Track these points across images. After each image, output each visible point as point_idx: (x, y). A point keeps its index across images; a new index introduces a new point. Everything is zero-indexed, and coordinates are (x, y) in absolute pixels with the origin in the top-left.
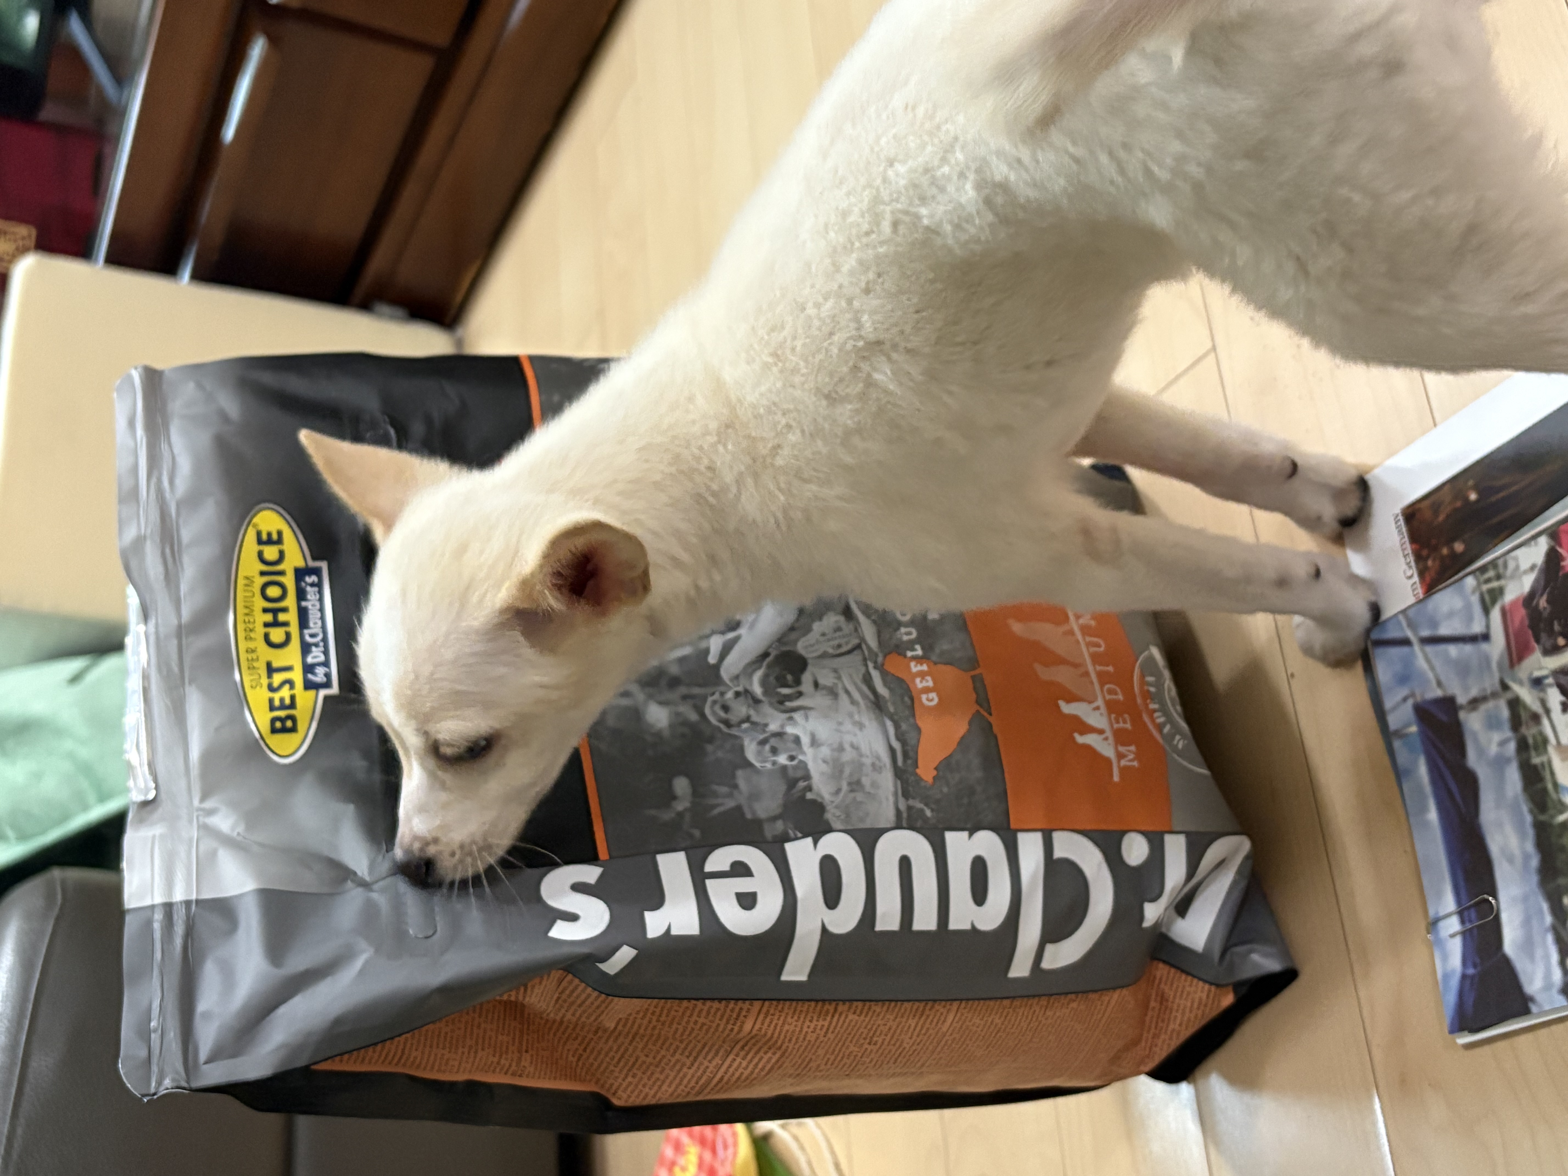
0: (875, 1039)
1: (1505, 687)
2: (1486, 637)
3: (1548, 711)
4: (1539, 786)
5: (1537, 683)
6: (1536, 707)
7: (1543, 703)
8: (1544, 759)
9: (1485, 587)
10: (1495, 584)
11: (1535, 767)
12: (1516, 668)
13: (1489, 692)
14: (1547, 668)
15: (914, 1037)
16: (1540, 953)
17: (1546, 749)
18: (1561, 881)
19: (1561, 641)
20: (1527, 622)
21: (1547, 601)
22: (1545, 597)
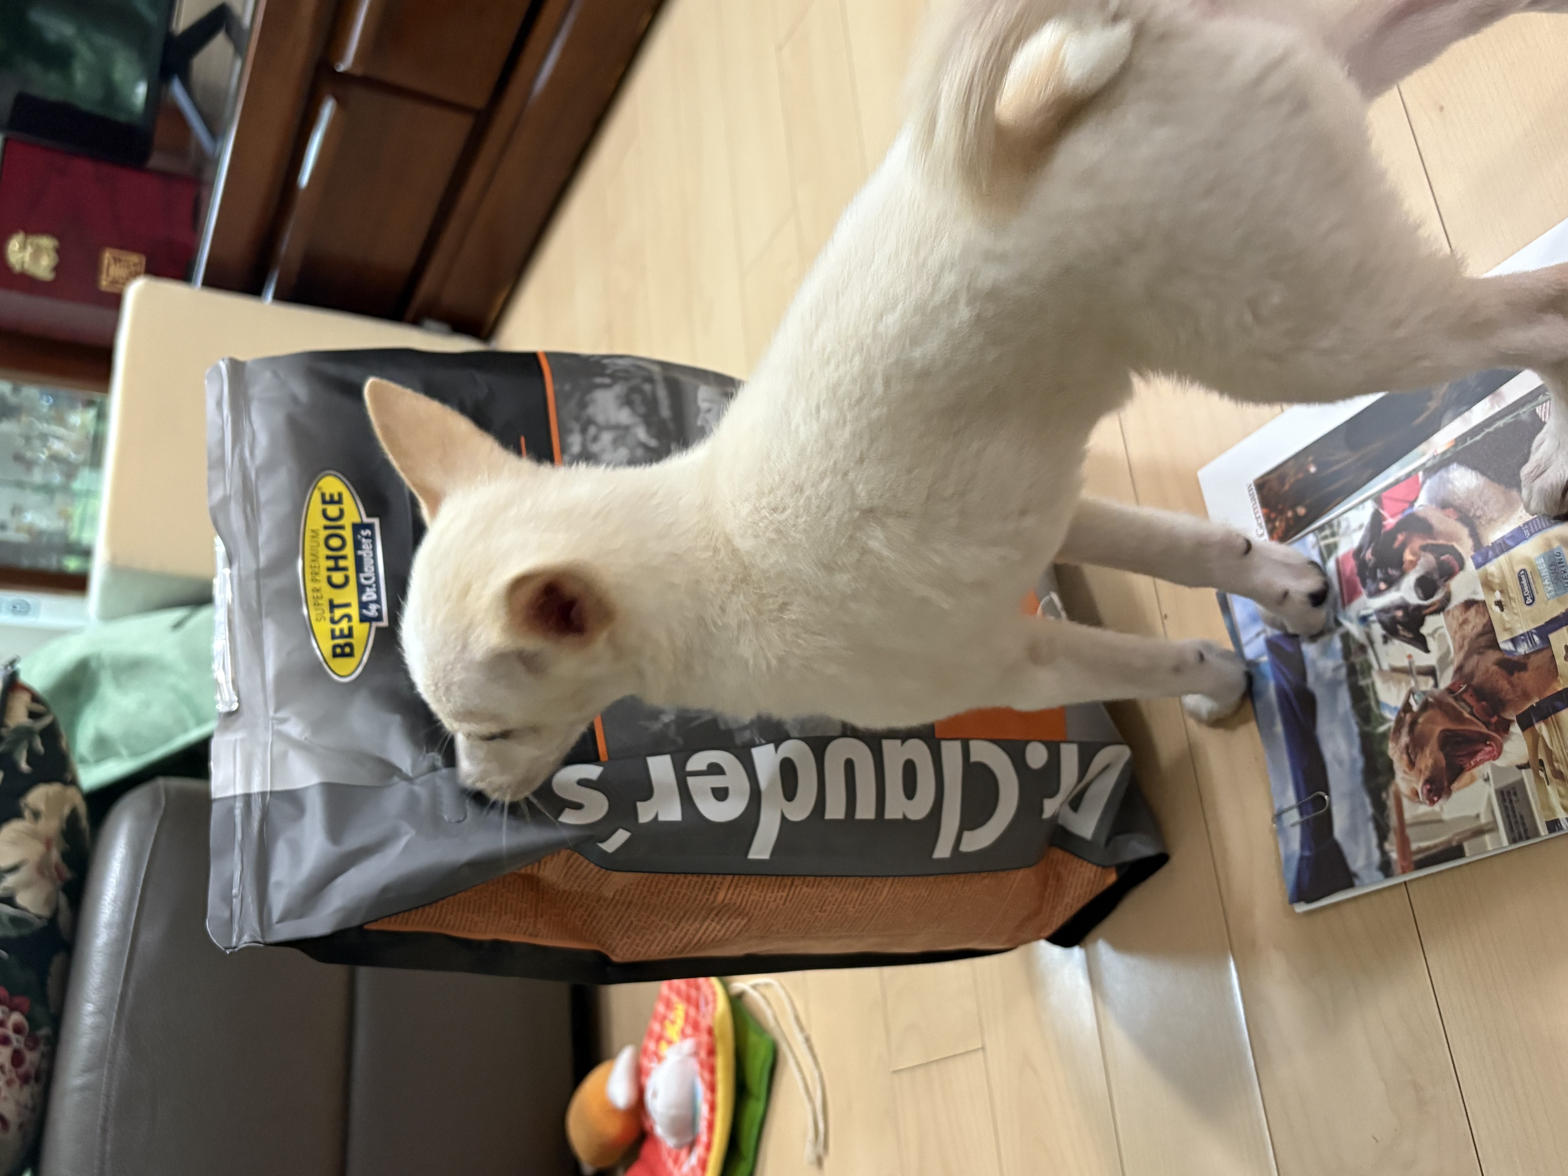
1: (1337, 623)
3: (1372, 643)
4: (1364, 703)
5: (1364, 620)
6: (1363, 640)
7: (1369, 636)
8: (1368, 681)
9: (1323, 543)
10: (1331, 540)
11: (1362, 689)
12: (1347, 608)
14: (1371, 608)
15: (857, 906)
16: (1362, 838)
17: (1370, 675)
18: (1381, 780)
19: (1383, 586)
20: (1355, 571)
21: (1373, 554)
22: (1370, 551)
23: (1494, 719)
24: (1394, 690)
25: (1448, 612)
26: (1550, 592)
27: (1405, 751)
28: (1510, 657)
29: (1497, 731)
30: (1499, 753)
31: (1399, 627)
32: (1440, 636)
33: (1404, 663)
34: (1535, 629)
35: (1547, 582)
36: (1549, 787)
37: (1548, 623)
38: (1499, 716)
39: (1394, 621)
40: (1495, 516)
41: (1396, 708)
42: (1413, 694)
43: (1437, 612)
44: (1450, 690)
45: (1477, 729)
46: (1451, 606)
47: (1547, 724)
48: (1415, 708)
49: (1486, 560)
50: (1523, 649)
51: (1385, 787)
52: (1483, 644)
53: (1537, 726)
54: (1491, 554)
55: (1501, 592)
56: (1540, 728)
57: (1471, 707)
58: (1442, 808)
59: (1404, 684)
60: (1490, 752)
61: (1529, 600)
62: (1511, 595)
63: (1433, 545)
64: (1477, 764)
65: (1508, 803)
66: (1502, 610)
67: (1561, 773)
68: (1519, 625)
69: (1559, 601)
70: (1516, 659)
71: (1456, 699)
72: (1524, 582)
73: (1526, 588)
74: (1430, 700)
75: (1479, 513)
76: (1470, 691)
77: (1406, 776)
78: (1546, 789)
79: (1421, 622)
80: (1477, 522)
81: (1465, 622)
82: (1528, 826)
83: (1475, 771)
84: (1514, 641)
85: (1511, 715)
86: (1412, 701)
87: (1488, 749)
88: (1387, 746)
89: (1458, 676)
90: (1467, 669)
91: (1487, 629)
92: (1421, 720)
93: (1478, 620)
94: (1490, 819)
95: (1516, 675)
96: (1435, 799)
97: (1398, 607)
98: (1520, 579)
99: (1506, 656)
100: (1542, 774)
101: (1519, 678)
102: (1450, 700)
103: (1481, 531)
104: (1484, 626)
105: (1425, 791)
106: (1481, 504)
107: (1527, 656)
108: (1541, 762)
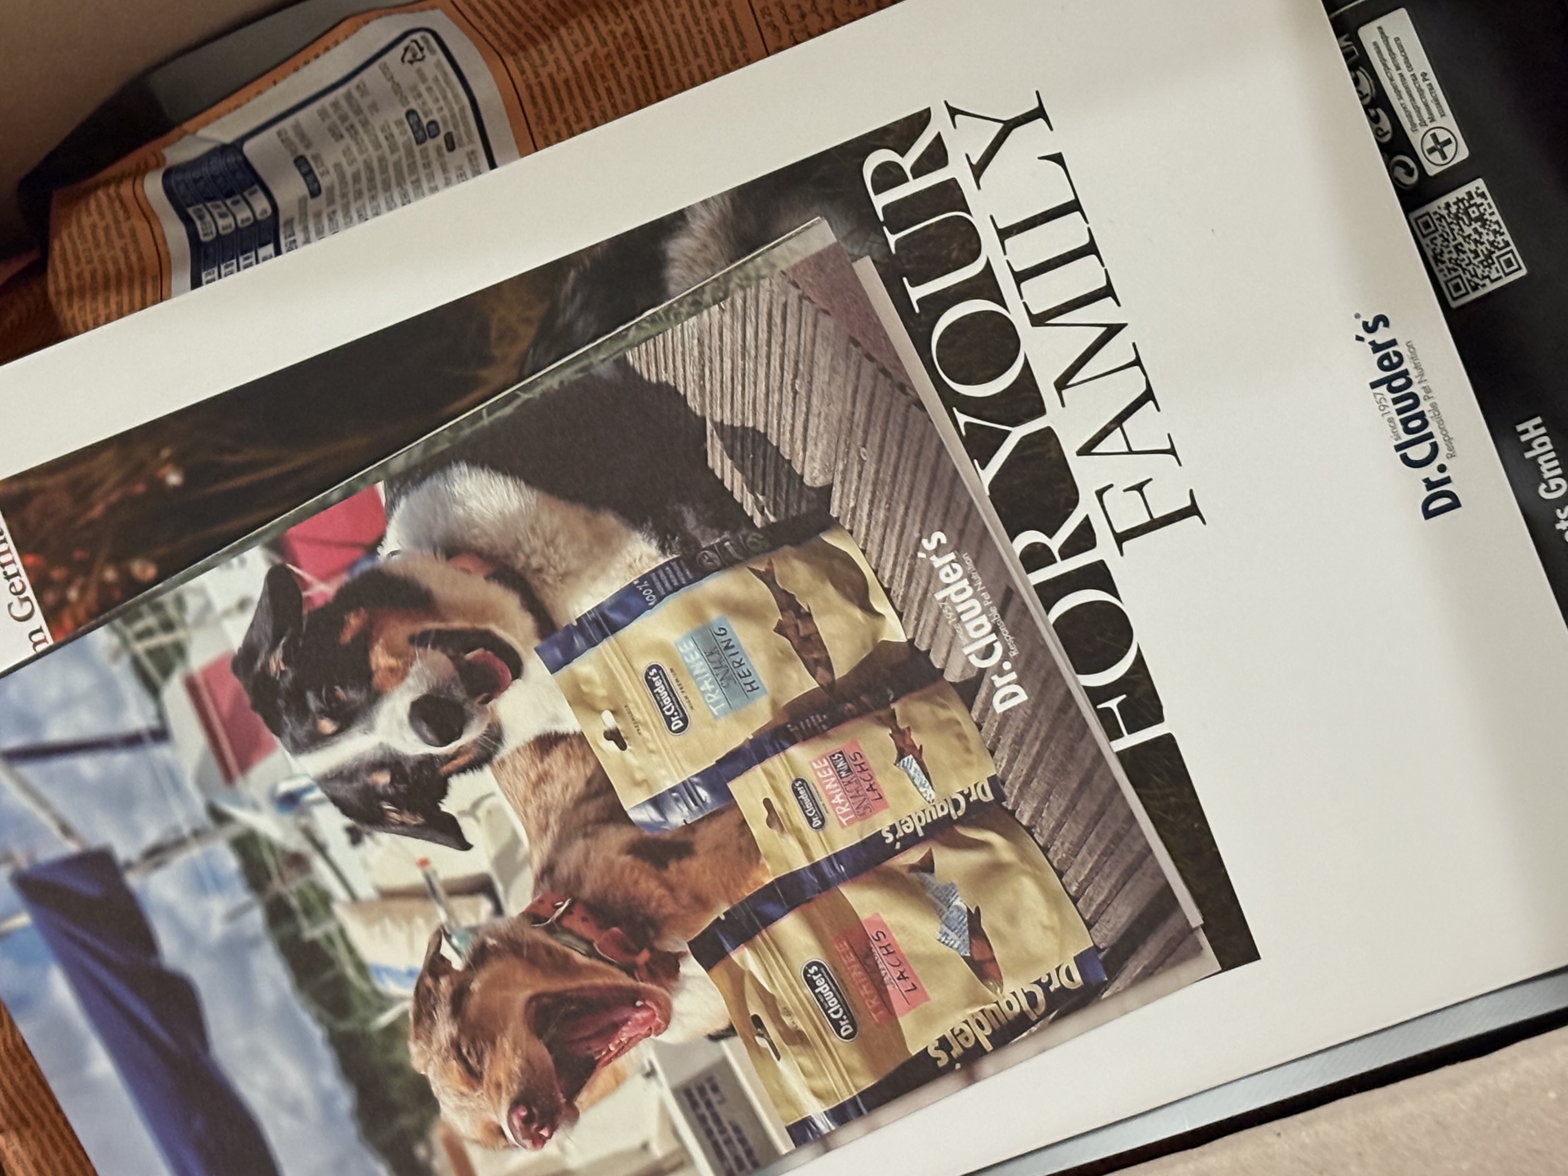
1: (219, 817)
2: (161, 735)
3: (321, 848)
4: (329, 975)
5: (290, 801)
6: (294, 842)
7: (310, 835)
8: (330, 927)
9: (140, 647)
10: (163, 639)
11: (314, 944)
12: (240, 782)
13: (186, 830)
14: (306, 775)
17: (329, 912)
18: (406, 1121)
19: (327, 726)
20: (247, 699)
21: (286, 660)
22: (279, 653)
23: (644, 956)
24: (399, 936)
25: (502, 762)
26: (715, 704)
27: (453, 1053)
28: (656, 834)
29: (653, 977)
30: (667, 1021)
31: (387, 806)
32: (489, 812)
33: (416, 877)
34: (697, 775)
35: (707, 686)
36: (781, 1065)
37: (719, 762)
38: (652, 950)
39: (371, 794)
40: (574, 564)
41: (410, 973)
42: (448, 938)
43: (476, 764)
44: (533, 916)
45: (608, 981)
46: (505, 751)
47: (755, 949)
48: (457, 964)
49: (570, 655)
50: (679, 816)
51: (421, 1133)
52: (591, 816)
53: (735, 956)
54: (578, 641)
55: (614, 712)
56: (743, 961)
57: (589, 943)
58: (562, 1149)
59: (420, 921)
60: (646, 1022)
61: (677, 723)
62: (637, 716)
63: (439, 632)
64: (622, 1049)
65: (703, 1110)
66: (623, 746)
67: (800, 1033)
68: (663, 772)
69: (739, 720)
70: (668, 836)
71: (550, 930)
72: (661, 689)
73: (667, 701)
74: (491, 942)
75: (535, 562)
76: (578, 911)
77: (466, 1103)
78: (776, 1069)
79: (443, 791)
80: (535, 582)
81: (543, 778)
82: (751, 1142)
83: (621, 1062)
84: (657, 803)
85: (678, 943)
86: (446, 951)
87: (638, 1015)
88: (407, 1051)
89: (546, 886)
90: (564, 870)
91: (595, 786)
92: (475, 986)
93: (572, 772)
94: (674, 1145)
95: (673, 866)
96: (545, 1133)
97: (377, 766)
98: (652, 686)
99: (647, 833)
100: (762, 1042)
101: (681, 871)
102: (538, 935)
103: (549, 597)
104: (589, 782)
105: (516, 1123)
106: (538, 543)
107: (690, 828)
108: (757, 1020)
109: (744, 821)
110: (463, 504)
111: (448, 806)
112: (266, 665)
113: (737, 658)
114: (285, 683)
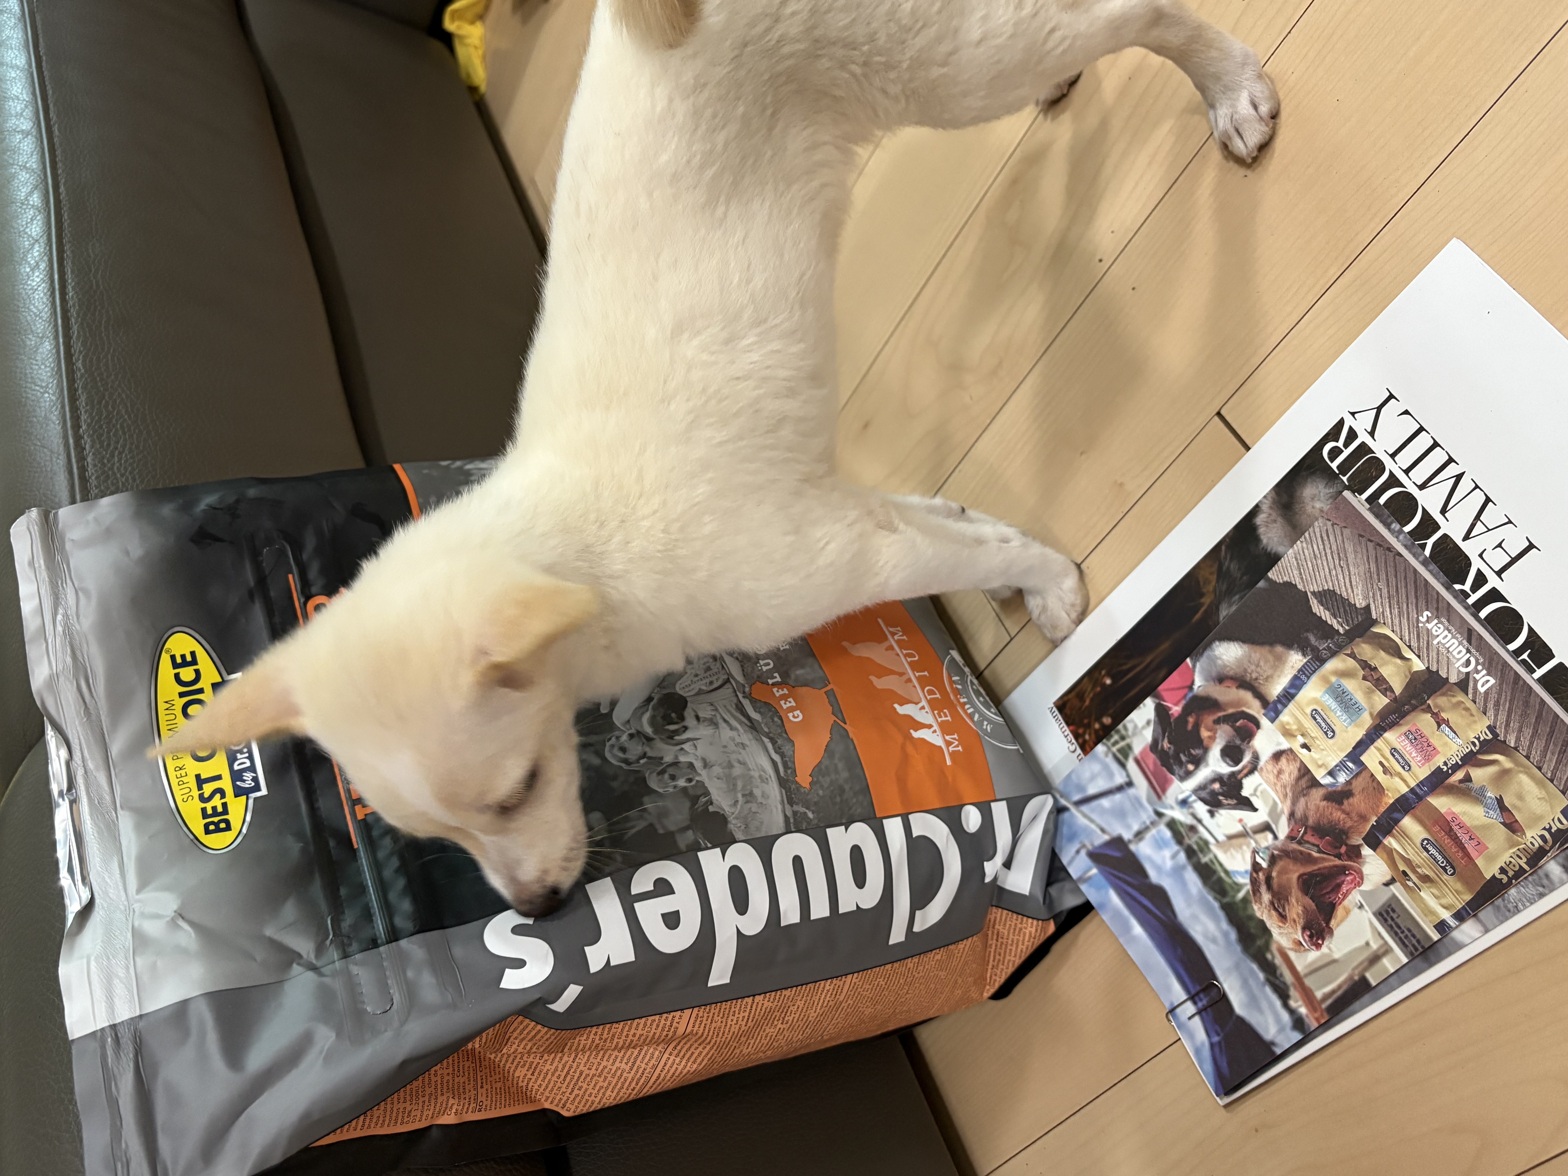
0: (786, 1019)
1: (1159, 815)
2: (1130, 783)
3: (1200, 821)
4: (1215, 878)
5: (1184, 803)
6: (1189, 821)
7: (1194, 816)
8: (1211, 856)
10: (1122, 744)
11: (1206, 865)
12: (1163, 798)
13: (1148, 822)
14: (1188, 790)
16: (1264, 1005)
17: (1209, 850)
18: (1260, 942)
19: (1191, 767)
20: (1158, 763)
21: (1170, 742)
22: (1166, 740)
23: (1343, 849)
24: (1239, 856)
25: (1262, 768)
27: (1272, 908)
28: (1334, 789)
29: (1350, 858)
30: (1362, 878)
31: (1221, 798)
32: (1261, 792)
33: (1239, 828)
34: (1346, 757)
35: (1339, 713)
36: (1422, 894)
37: (1354, 748)
38: (1346, 845)
39: (1214, 794)
40: (1269, 672)
41: (1246, 872)
42: (1258, 853)
43: (1251, 772)
44: (1291, 838)
45: (1331, 864)
46: (1262, 763)
47: (1394, 837)
48: (1264, 865)
49: (1277, 713)
50: (1342, 778)
51: (1267, 946)
52: (1304, 786)
53: (1386, 842)
54: (1279, 706)
55: (1302, 735)
56: (1390, 843)
57: (1318, 846)
58: (1330, 949)
59: (1245, 848)
60: (1352, 881)
61: (1330, 734)
62: (1313, 735)
64: (1345, 896)
65: (1390, 921)
66: (1309, 750)
67: (1427, 876)
68: (1330, 758)
69: (1357, 726)
70: (1339, 789)
71: (1299, 843)
72: (1319, 720)
73: (1323, 725)
74: (1276, 852)
75: (1254, 675)
76: (1310, 832)
77: (1282, 931)
78: (1420, 896)
79: (1240, 786)
80: (1256, 685)
81: (1280, 772)
82: (1418, 936)
83: (1346, 902)
84: (1331, 773)
85: (1357, 840)
86: (1259, 860)
87: (1349, 878)
88: (1253, 910)
89: (1293, 822)
90: (1299, 814)
91: (1302, 771)
92: (1274, 874)
93: (1291, 767)
94: (1381, 942)
95: (1346, 802)
96: (1320, 942)
97: (1213, 781)
98: (1315, 719)
99: (1330, 789)
100: (1410, 884)
101: (1350, 805)
102: (1294, 846)
103: (1263, 690)
104: (1299, 770)
105: (1307, 938)
106: (1253, 667)
107: (1348, 783)
108: (1404, 873)
109: (1372, 775)
110: (1220, 658)
111: (1245, 793)
112: (1162, 746)
113: (1349, 697)
114: (1171, 752)
